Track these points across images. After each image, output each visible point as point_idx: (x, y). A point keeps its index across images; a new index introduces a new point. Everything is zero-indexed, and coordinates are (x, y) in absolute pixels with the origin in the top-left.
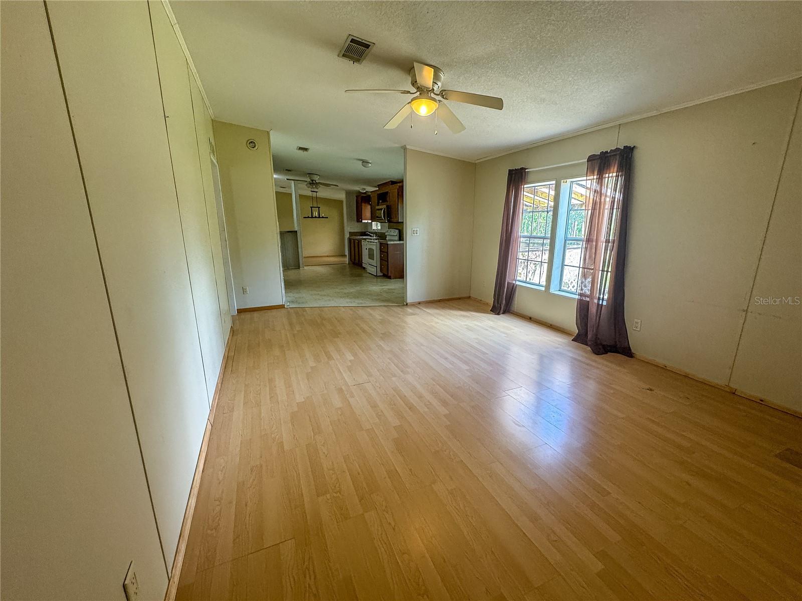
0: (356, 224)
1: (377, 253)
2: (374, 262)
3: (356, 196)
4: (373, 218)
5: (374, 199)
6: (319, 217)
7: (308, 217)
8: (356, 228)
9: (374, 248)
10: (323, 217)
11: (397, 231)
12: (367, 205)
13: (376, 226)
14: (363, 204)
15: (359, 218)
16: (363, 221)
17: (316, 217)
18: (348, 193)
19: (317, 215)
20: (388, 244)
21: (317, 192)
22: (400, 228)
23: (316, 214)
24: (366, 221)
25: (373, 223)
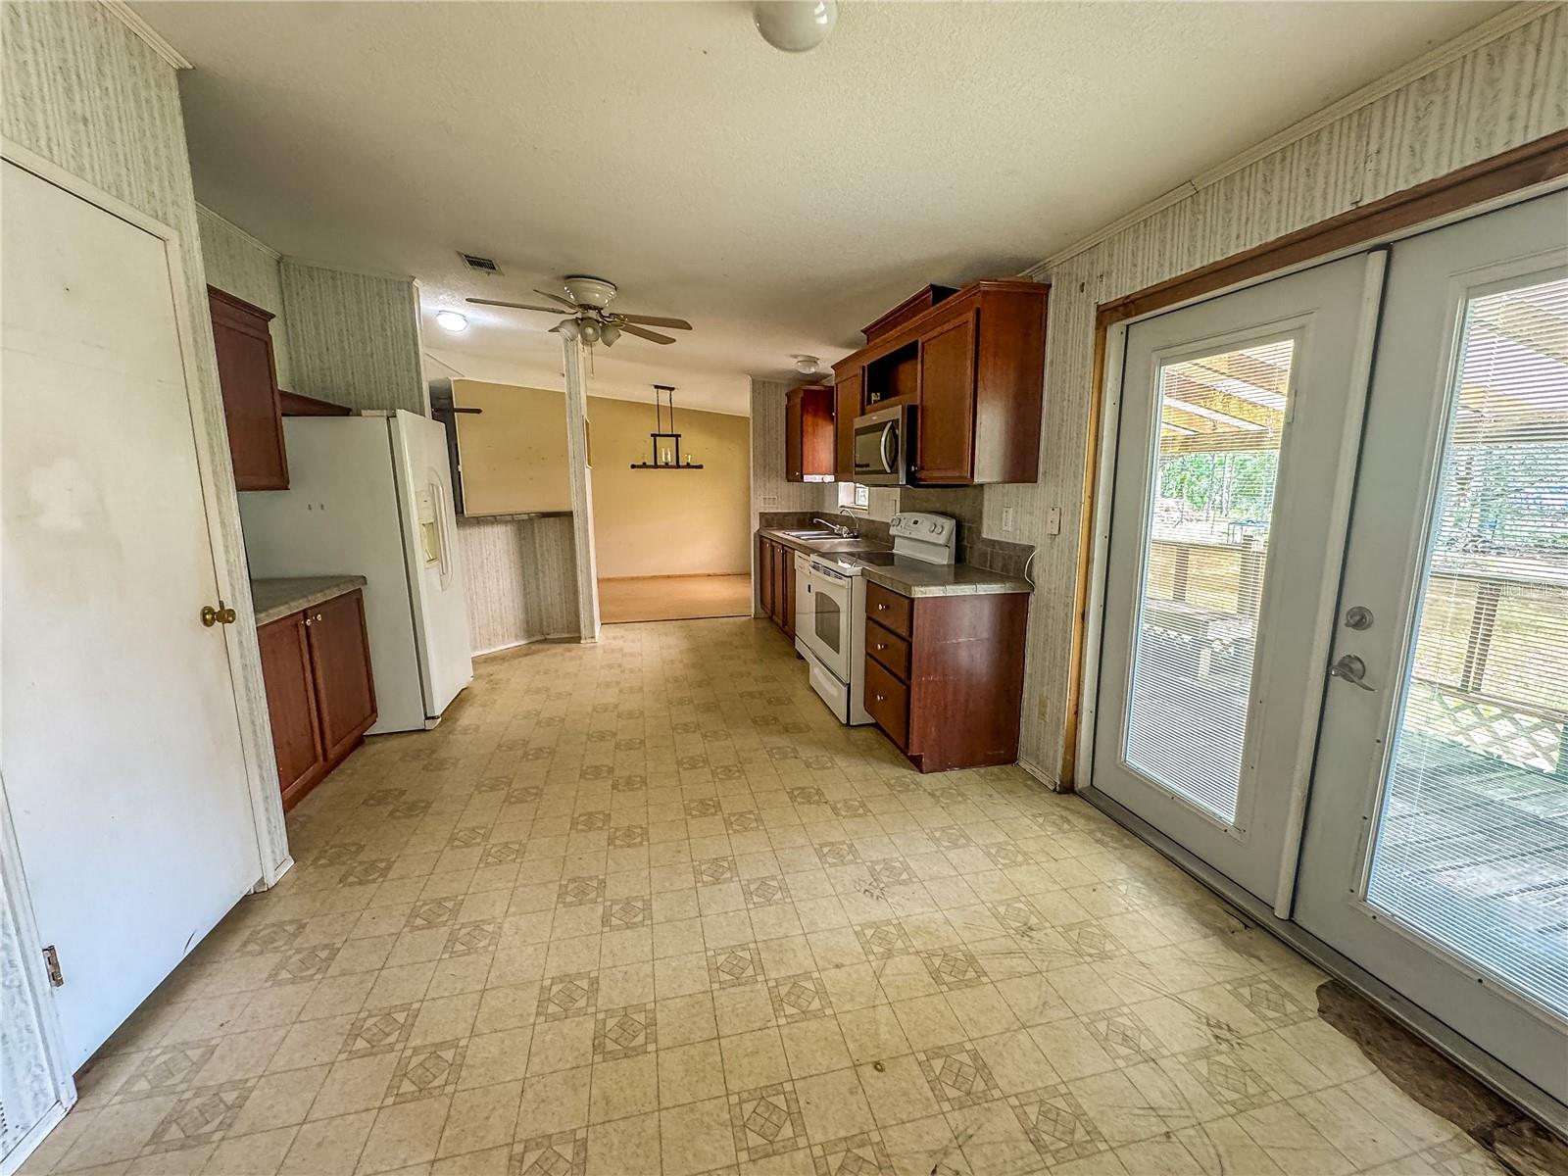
0: (786, 488)
1: (851, 624)
2: (838, 662)
3: (787, 395)
4: (844, 469)
5: (848, 395)
6: (678, 466)
7: (644, 466)
8: (782, 498)
9: (841, 600)
10: (688, 466)
11: (949, 525)
12: (820, 421)
13: (852, 497)
14: (809, 420)
15: (794, 469)
16: (806, 478)
17: (667, 466)
18: (762, 384)
19: (670, 459)
20: (912, 601)
21: (672, 389)
22: (964, 510)
23: (666, 455)
24: (818, 479)
25: (841, 484)
